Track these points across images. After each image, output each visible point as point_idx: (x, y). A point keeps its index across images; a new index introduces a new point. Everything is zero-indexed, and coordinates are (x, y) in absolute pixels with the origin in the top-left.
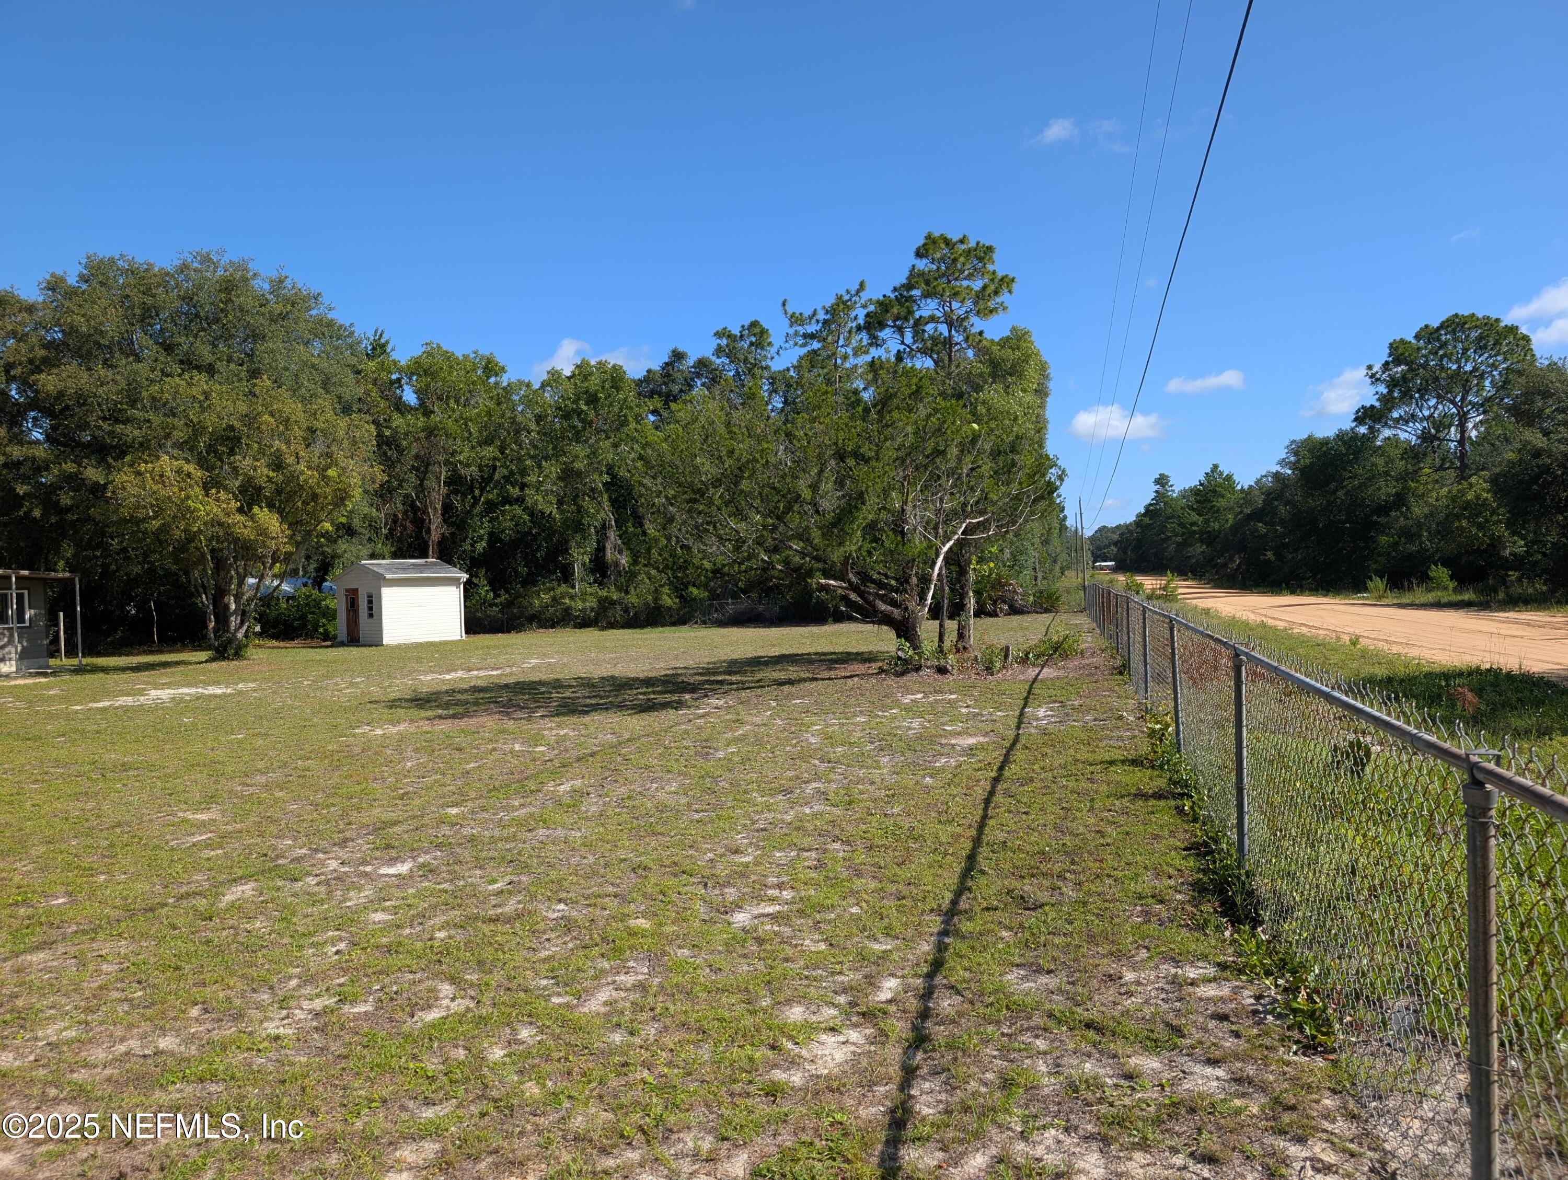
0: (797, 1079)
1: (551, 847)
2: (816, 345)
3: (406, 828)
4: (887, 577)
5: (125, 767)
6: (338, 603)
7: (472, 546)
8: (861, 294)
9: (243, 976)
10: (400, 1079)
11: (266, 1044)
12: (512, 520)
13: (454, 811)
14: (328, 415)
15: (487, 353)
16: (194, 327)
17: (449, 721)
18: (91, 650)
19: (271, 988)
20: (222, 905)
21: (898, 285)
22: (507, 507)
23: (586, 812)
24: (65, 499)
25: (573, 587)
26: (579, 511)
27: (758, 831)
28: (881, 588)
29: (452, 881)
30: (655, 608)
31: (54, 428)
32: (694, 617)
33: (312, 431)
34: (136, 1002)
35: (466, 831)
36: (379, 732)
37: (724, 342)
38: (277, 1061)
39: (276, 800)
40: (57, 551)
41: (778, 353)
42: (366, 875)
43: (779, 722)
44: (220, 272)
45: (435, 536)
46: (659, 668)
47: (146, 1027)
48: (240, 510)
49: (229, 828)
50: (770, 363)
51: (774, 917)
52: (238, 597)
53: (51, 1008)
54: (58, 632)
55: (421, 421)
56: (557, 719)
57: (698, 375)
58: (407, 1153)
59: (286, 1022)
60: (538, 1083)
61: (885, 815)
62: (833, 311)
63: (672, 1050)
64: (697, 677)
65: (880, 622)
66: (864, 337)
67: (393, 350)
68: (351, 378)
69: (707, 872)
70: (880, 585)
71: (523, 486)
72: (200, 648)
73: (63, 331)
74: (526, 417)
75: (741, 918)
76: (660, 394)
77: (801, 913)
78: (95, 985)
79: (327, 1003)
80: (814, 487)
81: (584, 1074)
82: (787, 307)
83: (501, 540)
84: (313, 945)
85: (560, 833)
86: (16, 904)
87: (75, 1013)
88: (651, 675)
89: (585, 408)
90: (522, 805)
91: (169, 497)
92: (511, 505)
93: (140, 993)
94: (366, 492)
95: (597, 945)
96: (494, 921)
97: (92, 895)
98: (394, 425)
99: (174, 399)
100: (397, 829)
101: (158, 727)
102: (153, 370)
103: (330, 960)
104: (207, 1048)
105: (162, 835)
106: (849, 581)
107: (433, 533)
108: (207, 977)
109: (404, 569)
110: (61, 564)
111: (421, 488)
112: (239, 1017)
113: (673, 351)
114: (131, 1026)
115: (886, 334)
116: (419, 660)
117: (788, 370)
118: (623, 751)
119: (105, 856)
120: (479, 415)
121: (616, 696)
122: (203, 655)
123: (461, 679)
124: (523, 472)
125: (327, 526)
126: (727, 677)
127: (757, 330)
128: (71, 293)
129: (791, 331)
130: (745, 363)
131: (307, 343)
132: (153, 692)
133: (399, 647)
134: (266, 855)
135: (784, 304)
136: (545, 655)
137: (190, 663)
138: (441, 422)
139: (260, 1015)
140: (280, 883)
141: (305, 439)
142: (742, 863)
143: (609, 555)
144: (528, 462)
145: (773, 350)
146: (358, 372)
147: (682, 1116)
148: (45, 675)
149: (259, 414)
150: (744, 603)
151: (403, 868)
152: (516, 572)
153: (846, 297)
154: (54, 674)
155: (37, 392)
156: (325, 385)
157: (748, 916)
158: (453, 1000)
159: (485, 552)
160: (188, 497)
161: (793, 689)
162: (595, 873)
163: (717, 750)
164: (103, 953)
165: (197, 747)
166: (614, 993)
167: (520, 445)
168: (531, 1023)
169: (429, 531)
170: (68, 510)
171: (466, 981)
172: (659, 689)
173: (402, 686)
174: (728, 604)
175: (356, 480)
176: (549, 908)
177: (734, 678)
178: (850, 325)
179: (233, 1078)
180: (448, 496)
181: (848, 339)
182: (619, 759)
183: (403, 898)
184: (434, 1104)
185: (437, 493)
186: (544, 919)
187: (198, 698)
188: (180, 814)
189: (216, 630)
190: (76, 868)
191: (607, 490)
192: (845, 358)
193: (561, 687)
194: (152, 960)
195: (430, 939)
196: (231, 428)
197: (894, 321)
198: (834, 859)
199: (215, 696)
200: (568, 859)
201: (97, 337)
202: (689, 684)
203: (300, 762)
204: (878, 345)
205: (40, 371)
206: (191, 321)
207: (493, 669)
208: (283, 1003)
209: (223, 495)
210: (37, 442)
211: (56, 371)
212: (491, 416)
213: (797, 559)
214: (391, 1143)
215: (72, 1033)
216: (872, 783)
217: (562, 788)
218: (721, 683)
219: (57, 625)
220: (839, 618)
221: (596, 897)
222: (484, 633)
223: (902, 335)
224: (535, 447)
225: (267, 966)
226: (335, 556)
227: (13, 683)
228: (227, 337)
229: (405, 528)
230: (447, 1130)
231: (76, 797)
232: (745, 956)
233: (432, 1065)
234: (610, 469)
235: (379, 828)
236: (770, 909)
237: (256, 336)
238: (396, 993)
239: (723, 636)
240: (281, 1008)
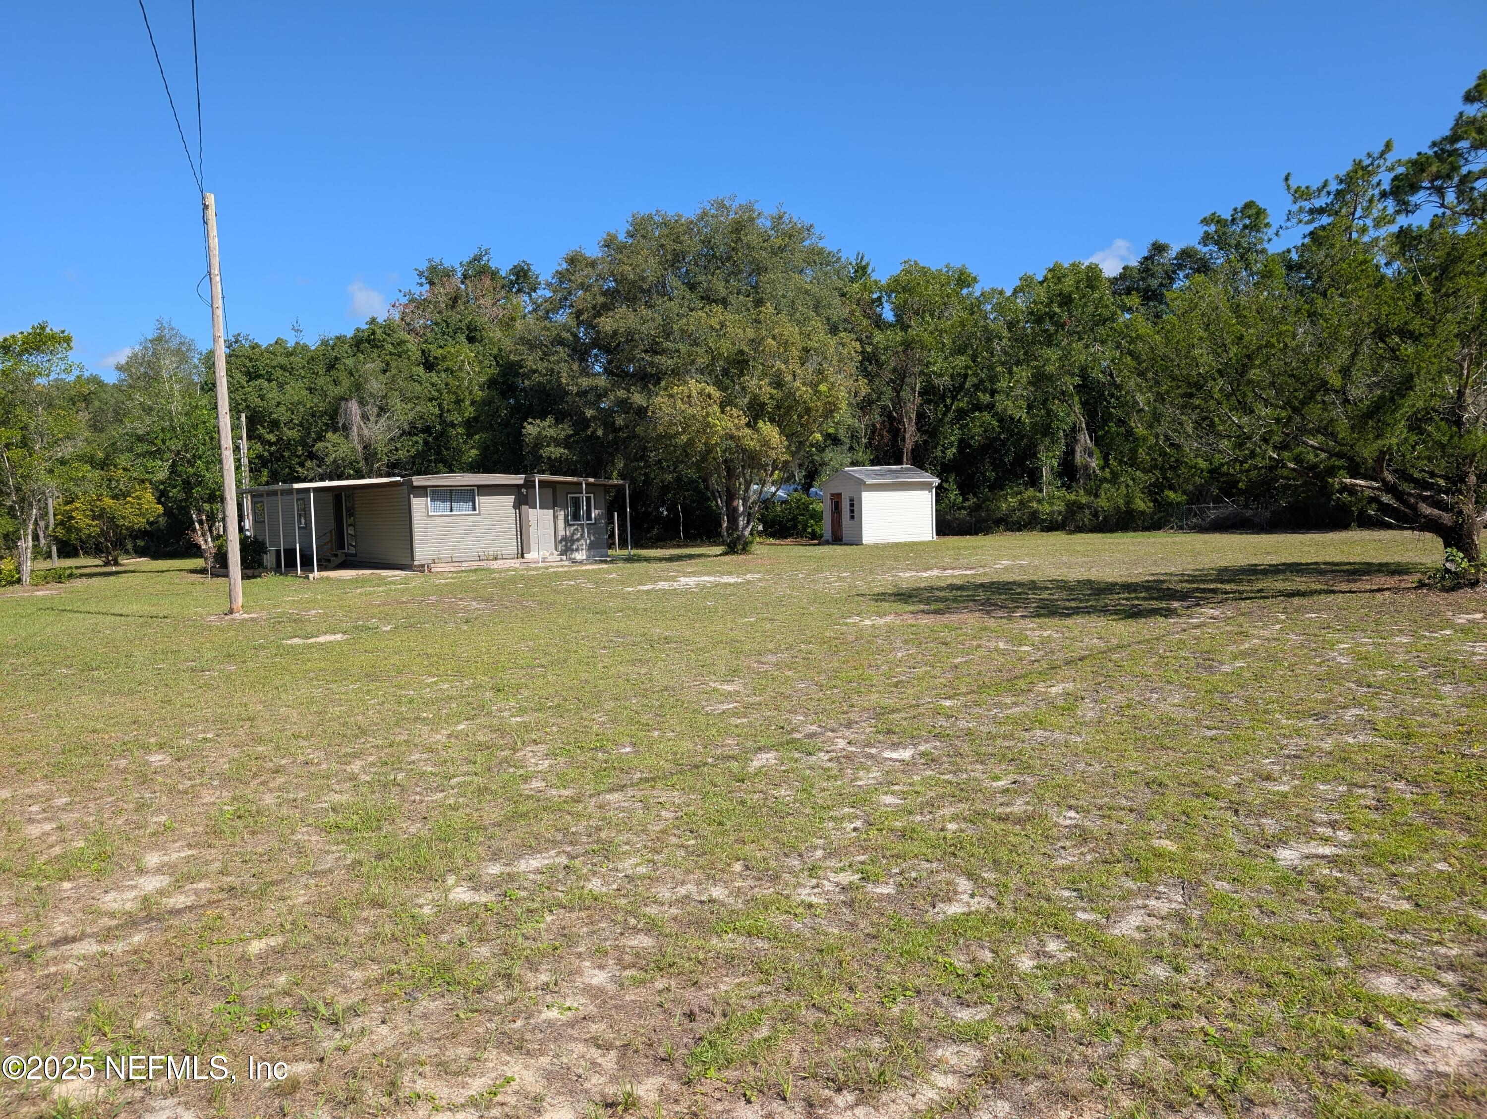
0: (1409, 1071)
1: (1050, 749)
2: (1325, 220)
3: (904, 715)
4: (1432, 475)
5: (667, 640)
6: (823, 507)
7: (943, 452)
8: (1387, 156)
9: (776, 840)
10: (932, 971)
11: (800, 910)
12: (981, 426)
13: (948, 703)
14: (820, 336)
15: (959, 266)
16: (712, 267)
17: (932, 616)
18: (637, 545)
19: (800, 855)
20: (751, 770)
21: (1437, 138)
22: (977, 414)
23: (1083, 717)
24: (619, 421)
25: (1041, 491)
26: (1048, 415)
27: (1289, 757)
28: (1426, 490)
29: (955, 773)
30: (1126, 512)
31: (610, 362)
32: (1169, 521)
33: (806, 350)
34: (691, 849)
35: (962, 724)
36: (868, 622)
37: (1212, 228)
38: (812, 928)
39: (787, 678)
40: (613, 464)
41: (1277, 234)
42: (872, 757)
43: (1294, 637)
44: (732, 216)
45: (909, 445)
46: (1139, 574)
47: (699, 874)
48: (748, 425)
49: (751, 700)
50: (1266, 245)
51: (1333, 861)
52: (745, 500)
53: (627, 844)
54: (613, 528)
55: (900, 336)
56: (1037, 620)
57: (1180, 267)
58: (947, 1052)
59: (816, 890)
60: (1078, 1007)
61: (1463, 756)
62: (1349, 181)
63: (1231, 1000)
64: (1184, 585)
65: (1422, 529)
66: (1390, 205)
67: (873, 271)
68: (837, 301)
69: (1235, 797)
70: (1423, 485)
71: (993, 393)
72: (715, 544)
73: (615, 280)
74: (997, 324)
75: (1287, 856)
76: (1137, 290)
77: (1368, 861)
78: (657, 828)
79: (852, 878)
80: (1345, 372)
81: (1130, 1008)
82: (1290, 182)
83: (970, 446)
84: (832, 819)
85: (1057, 734)
86: (596, 749)
87: (644, 852)
88: (1130, 580)
89: (1058, 310)
90: (1015, 704)
91: (694, 416)
92: (981, 412)
93: (693, 842)
94: (850, 404)
95: (1119, 862)
96: (1003, 820)
97: (650, 748)
98: (875, 341)
99: (697, 331)
100: (895, 716)
101: (689, 608)
102: (681, 306)
103: (849, 836)
104: (752, 904)
105: (698, 702)
106: (1384, 482)
107: (908, 441)
108: (746, 835)
109: (882, 475)
110: (615, 474)
111: (898, 401)
112: (775, 878)
113: (1154, 245)
114: (688, 872)
115: (1419, 197)
116: (896, 559)
117: (1289, 251)
118: (1114, 657)
119: (657, 715)
120: (952, 326)
121: (1098, 600)
122: (718, 550)
123: (937, 577)
124: (993, 379)
125: (818, 436)
126: (1219, 586)
127: (1252, 211)
128: (621, 248)
129: (1295, 208)
130: (1237, 249)
131: (801, 272)
132: (683, 579)
133: (876, 546)
134: (783, 728)
135: (1286, 179)
136: (1015, 557)
137: (709, 556)
138: (917, 335)
139: (793, 880)
140: (797, 755)
141: (800, 358)
142: (1278, 792)
143: (1079, 458)
144: (999, 369)
145: (1271, 232)
146: (843, 295)
147: (1262, 1085)
148: (606, 562)
149: (763, 338)
150: (1230, 507)
151: (906, 754)
152: (983, 475)
153: (1367, 162)
154: (612, 562)
155: (598, 332)
156: (816, 308)
157: (1297, 854)
158: (972, 896)
159: (954, 460)
160: (708, 415)
161: (1305, 601)
162: (1104, 783)
163: (1221, 663)
164: (661, 800)
165: (720, 627)
166: (1147, 919)
167: (992, 353)
168: (1058, 937)
169: (904, 439)
170: (620, 429)
171: (984, 879)
172: (1143, 595)
173: (884, 581)
174: (1209, 508)
175: (843, 394)
176: (1060, 813)
177: (1228, 587)
178: (1370, 192)
179: (776, 938)
180: (921, 405)
181: (1367, 210)
182: (1110, 665)
183: (910, 785)
184: (968, 1006)
185: (912, 403)
186: (1056, 825)
187: (717, 586)
188: (711, 684)
189: (728, 529)
190: (637, 722)
191: (1078, 392)
192: (1364, 230)
193: (1035, 588)
194: (700, 812)
195: (942, 830)
196: (741, 352)
197: (1432, 182)
198: (1400, 800)
199: (730, 584)
200: (1072, 765)
201: (641, 283)
202: (1177, 591)
203: (803, 646)
204: (1408, 212)
205: (600, 315)
206: (709, 262)
207: (967, 569)
208: (812, 871)
209: (735, 412)
210: (599, 374)
211: (611, 314)
212: (964, 326)
213: (1311, 456)
214: (930, 1039)
215: (642, 870)
216: (1435, 715)
217: (1054, 690)
218: (1214, 591)
219: (613, 523)
220: (1367, 523)
221: (1110, 809)
222: (953, 535)
223: (1442, 196)
224: (1006, 353)
225: (794, 833)
226: (823, 464)
227: (584, 568)
228: (736, 273)
229: (882, 437)
230: (987, 1038)
231: (633, 662)
232: (1303, 902)
233: (960, 962)
234: (1084, 373)
235: (880, 713)
236: (1328, 850)
237: (760, 270)
238: (915, 879)
239: (1205, 543)
240: (811, 876)
